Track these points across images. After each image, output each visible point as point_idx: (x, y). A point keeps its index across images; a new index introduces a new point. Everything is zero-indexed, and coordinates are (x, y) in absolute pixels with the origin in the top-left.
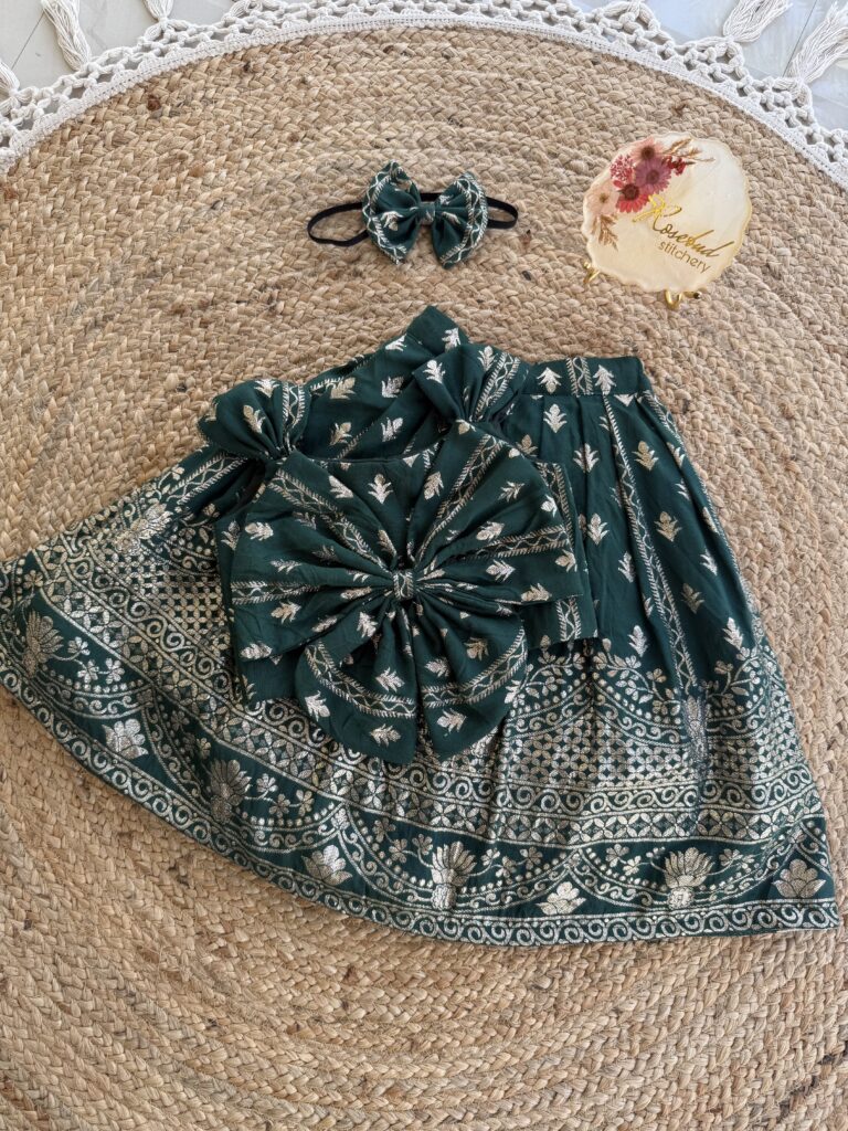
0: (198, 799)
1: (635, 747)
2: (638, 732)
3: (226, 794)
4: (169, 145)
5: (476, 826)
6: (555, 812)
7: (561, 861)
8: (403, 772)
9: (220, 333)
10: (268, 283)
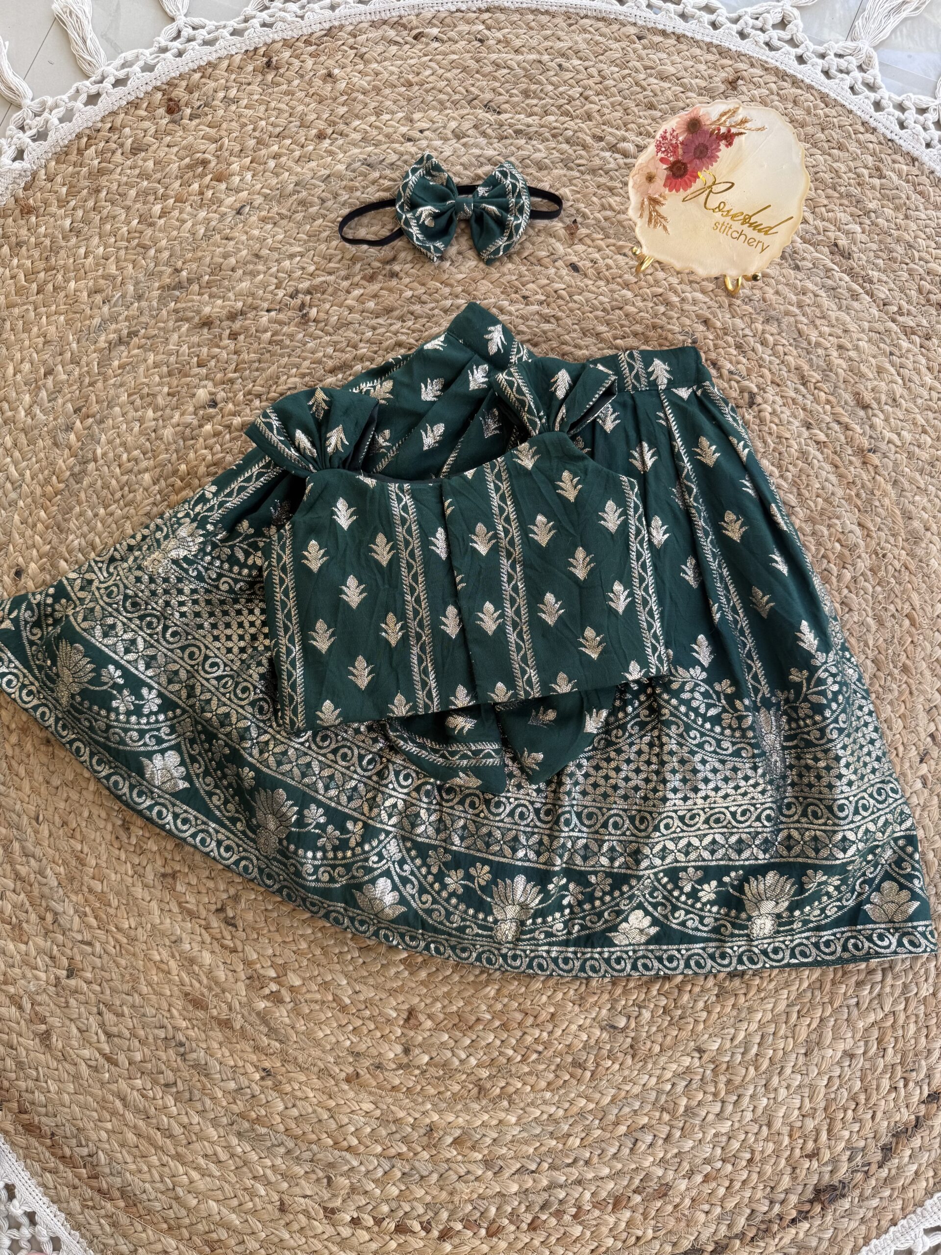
0: (243, 832)
1: (704, 762)
2: (707, 747)
3: (272, 826)
4: (190, 149)
5: (538, 854)
6: (624, 834)
7: (631, 887)
8: (457, 800)
9: (251, 344)
10: (299, 289)
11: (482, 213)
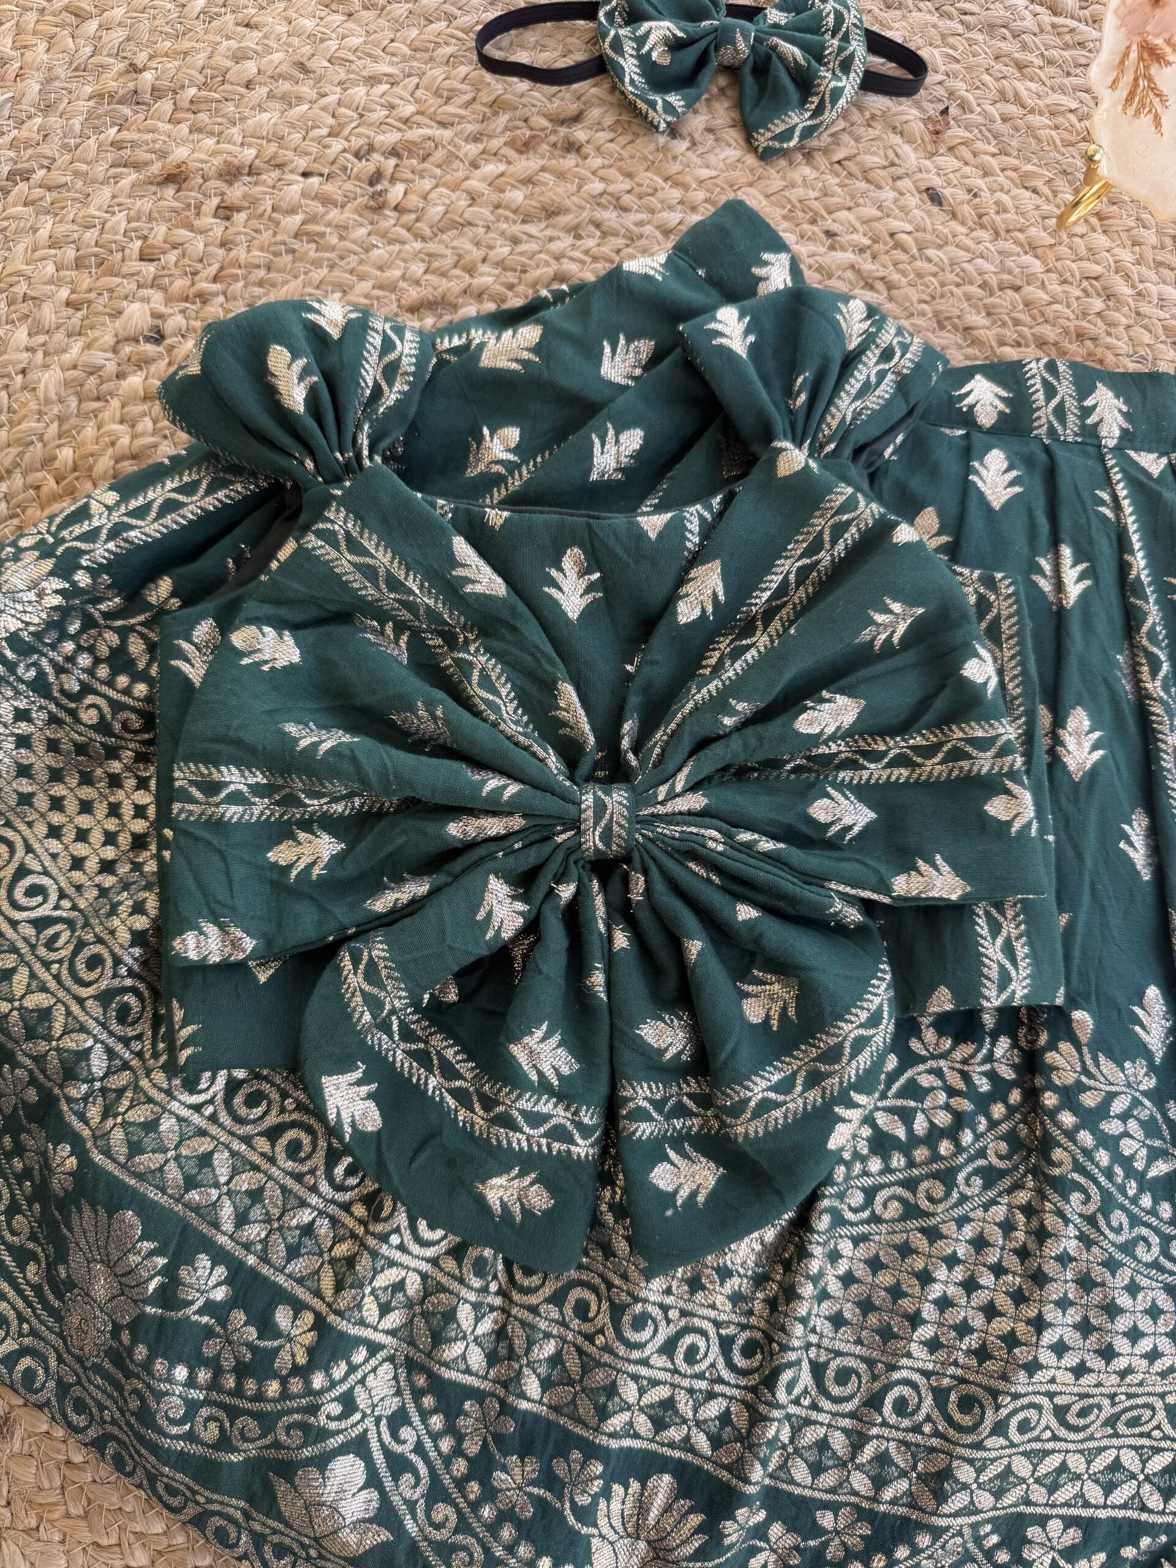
0: (37, 1289)
1: (1133, 1289)
2: (1140, 1251)
3: (101, 1289)
5: (716, 1442)
6: (917, 1429)
7: (915, 1552)
8: (547, 1291)
9: (257, 231)
10: (376, 144)
11: (768, 58)
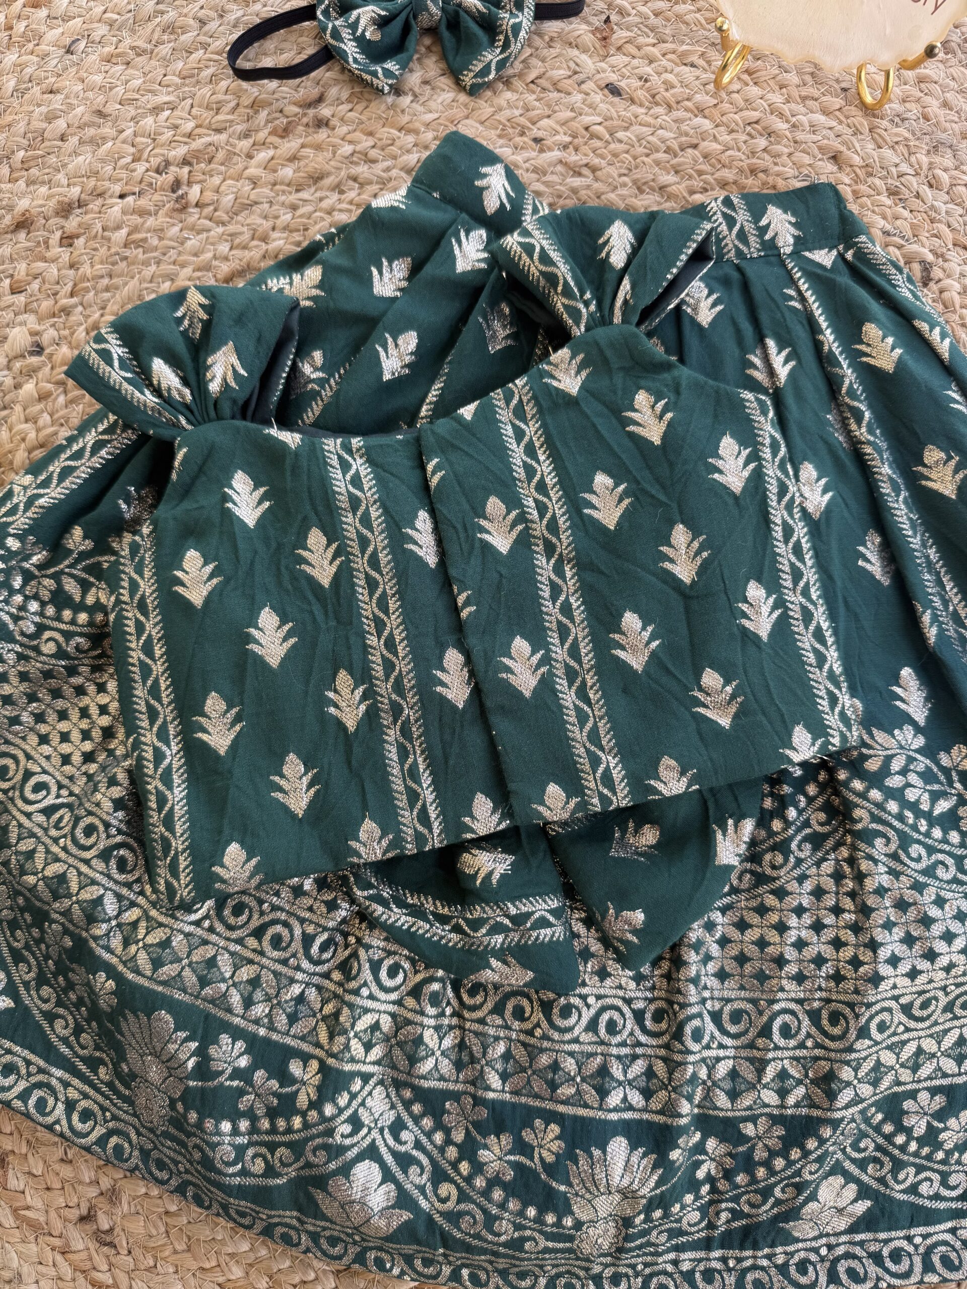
0: (110, 1085)
1: (940, 902)
2: (940, 872)
3: (155, 1076)
5: (647, 1094)
6: (802, 1046)
7: (822, 1141)
8: (489, 1005)
9: (95, 249)
10: (171, 159)
11: (457, 14)
